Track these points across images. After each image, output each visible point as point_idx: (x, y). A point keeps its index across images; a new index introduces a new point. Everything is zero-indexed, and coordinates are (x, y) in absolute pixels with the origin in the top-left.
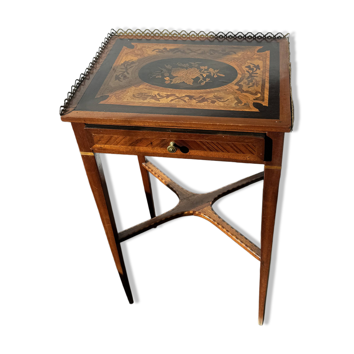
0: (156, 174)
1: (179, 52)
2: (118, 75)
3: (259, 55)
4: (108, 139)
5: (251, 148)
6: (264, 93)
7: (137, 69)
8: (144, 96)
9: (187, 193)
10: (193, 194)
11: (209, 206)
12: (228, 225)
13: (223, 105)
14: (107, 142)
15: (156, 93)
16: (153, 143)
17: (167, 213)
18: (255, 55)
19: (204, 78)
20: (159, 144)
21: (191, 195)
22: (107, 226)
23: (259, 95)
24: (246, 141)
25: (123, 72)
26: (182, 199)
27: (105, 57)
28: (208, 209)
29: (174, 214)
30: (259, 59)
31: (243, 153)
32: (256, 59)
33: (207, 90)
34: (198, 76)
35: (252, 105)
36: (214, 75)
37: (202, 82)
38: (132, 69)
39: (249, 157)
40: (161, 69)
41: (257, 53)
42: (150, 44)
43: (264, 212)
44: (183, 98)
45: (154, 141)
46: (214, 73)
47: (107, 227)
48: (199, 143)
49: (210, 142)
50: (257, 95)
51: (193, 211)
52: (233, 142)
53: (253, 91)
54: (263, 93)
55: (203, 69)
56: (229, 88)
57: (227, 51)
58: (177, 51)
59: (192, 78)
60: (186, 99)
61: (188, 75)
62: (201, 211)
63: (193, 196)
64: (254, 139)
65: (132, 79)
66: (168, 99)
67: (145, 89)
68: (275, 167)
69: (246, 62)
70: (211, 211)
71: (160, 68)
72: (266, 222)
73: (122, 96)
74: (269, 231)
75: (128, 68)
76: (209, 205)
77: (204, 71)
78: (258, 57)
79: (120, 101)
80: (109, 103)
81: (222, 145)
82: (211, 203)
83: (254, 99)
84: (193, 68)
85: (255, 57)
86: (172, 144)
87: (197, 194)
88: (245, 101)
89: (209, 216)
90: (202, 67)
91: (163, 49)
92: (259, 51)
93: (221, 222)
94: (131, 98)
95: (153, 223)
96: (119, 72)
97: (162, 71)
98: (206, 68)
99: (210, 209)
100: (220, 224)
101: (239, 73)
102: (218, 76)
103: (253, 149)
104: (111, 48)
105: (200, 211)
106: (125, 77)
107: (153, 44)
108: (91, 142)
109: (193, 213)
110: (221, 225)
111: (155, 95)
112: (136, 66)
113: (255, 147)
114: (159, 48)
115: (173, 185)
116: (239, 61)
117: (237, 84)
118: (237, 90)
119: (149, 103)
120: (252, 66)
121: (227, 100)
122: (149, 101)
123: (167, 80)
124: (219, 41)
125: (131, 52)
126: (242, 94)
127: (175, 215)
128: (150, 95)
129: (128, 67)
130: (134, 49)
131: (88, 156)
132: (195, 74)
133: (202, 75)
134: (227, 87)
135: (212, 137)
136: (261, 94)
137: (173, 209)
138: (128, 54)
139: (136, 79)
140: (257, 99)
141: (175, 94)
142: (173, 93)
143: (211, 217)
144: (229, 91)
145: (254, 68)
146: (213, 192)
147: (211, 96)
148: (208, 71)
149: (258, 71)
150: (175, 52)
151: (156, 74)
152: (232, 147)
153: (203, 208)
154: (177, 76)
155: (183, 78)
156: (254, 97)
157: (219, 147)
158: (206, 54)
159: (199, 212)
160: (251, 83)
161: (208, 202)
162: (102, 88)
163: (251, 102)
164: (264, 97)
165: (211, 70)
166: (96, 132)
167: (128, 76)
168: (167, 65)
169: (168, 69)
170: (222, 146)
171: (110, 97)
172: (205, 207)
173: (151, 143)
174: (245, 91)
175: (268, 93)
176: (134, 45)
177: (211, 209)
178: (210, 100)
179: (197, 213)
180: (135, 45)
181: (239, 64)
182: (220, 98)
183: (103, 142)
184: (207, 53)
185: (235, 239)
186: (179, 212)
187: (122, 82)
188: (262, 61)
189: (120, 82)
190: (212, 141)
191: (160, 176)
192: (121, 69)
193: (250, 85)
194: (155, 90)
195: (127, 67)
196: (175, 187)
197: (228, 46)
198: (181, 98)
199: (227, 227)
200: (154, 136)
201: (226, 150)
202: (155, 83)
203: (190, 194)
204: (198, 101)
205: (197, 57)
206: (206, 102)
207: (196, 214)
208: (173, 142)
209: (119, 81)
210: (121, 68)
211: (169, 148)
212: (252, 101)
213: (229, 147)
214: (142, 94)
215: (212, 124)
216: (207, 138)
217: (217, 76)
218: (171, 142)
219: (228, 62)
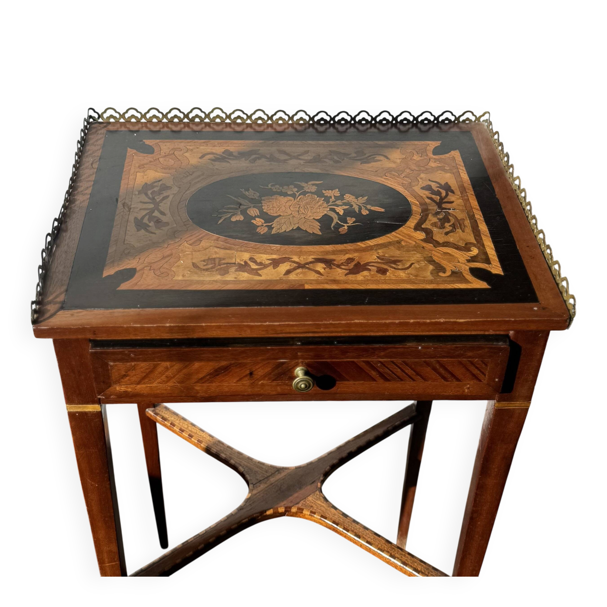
0: (183, 431)
1: (263, 160)
2: (139, 218)
3: (440, 161)
4: (147, 371)
5: (477, 368)
6: (483, 245)
7: (179, 203)
8: (219, 265)
9: (262, 468)
10: (276, 468)
11: (318, 492)
12: (367, 529)
13: (406, 277)
14: (144, 378)
15: (246, 256)
16: (255, 373)
17: (228, 518)
18: (430, 162)
19: (340, 216)
20: (270, 374)
21: (273, 472)
22: (109, 565)
23: (475, 251)
24: (470, 354)
25: (148, 211)
26: (254, 483)
27: (91, 175)
28: (317, 500)
29: (245, 519)
30: (442, 169)
31: (458, 380)
32: (437, 170)
33: (359, 244)
34: (326, 212)
35: (470, 274)
36: (360, 209)
37: (338, 226)
38: (168, 202)
39: (468, 388)
40: (236, 199)
41: (434, 157)
42: (188, 142)
43: (478, 499)
44: (311, 266)
45: (259, 368)
46: (358, 204)
47: (108, 569)
48: (363, 365)
49: (385, 362)
50: (471, 251)
51: (286, 508)
52: (438, 357)
53: (458, 241)
54: (480, 244)
55: (331, 197)
56: (405, 237)
57: (369, 155)
58: (257, 156)
59: (314, 219)
60: (320, 267)
61: (304, 212)
62: (302, 506)
63: (277, 472)
64: (486, 350)
65: (175, 225)
66: (278, 269)
67: (216, 250)
68: (517, 405)
69: (418, 178)
70: (323, 503)
71: (233, 198)
72: (478, 519)
73: (167, 269)
74: (480, 538)
75: (158, 200)
76: (316, 491)
77: (335, 202)
78: (439, 165)
79: (166, 280)
80: (143, 288)
81: (413, 366)
82: (319, 485)
83: (467, 260)
84: (309, 196)
85: (432, 164)
86: (299, 372)
87: (285, 467)
88: (450, 265)
89: (323, 514)
90: (328, 193)
91: (223, 153)
92: (436, 151)
93: (350, 524)
94: (189, 271)
95: (203, 545)
96: (140, 209)
97: (241, 205)
98: (337, 193)
99: (321, 498)
100: (348, 528)
101: (413, 202)
102: (370, 210)
103: (481, 371)
104: (99, 154)
105: (300, 505)
106: (158, 222)
107: (196, 141)
108: (104, 382)
109: (285, 511)
110: (353, 531)
111: (246, 262)
112: (175, 195)
113: (486, 365)
114: (214, 151)
115: (228, 454)
116: (403, 175)
117: (418, 227)
118: (425, 240)
119: (236, 282)
120: (434, 186)
121: (410, 266)
122: (236, 276)
123: (259, 226)
124: (338, 132)
125: (151, 162)
126: (438, 251)
127: (247, 520)
128: (233, 263)
129: (156, 198)
130: (155, 154)
131: (85, 414)
132: (317, 208)
133: (333, 210)
134: (398, 235)
135: (394, 350)
136: (478, 248)
137: (239, 507)
138: (145, 166)
139: (188, 226)
140: (473, 259)
141: (289, 256)
142: (284, 256)
143: (328, 516)
144: (405, 244)
145: (440, 189)
146: (319, 460)
147: (372, 257)
148: (344, 201)
149: (451, 198)
150: (254, 160)
151: (228, 212)
152: (435, 369)
153: (305, 498)
154: (278, 214)
155: (295, 218)
156: (465, 254)
157: (407, 371)
158: (325, 162)
159: (299, 509)
160: (447, 225)
161: (313, 483)
162: (110, 251)
163: (463, 266)
164: (486, 254)
165: (349, 197)
166: (120, 356)
167: (164, 219)
168: (248, 190)
169: (252, 199)
170: (412, 369)
171: (141, 272)
172: (310, 495)
173: (251, 374)
174: (441, 242)
175: (492, 246)
176: (151, 144)
177: (323, 498)
178: (373, 266)
179: (294, 510)
180: (153, 145)
181: (405, 182)
182: (395, 262)
183: (134, 379)
184: (325, 160)
185: (388, 559)
186: (255, 514)
187: (155, 233)
188: (450, 173)
189: (151, 235)
190: (392, 360)
191: (193, 434)
192: (141, 204)
193: (447, 230)
194: (241, 251)
195: (153, 199)
196: (233, 456)
197: (366, 142)
198: (307, 266)
199: (366, 533)
200: (260, 358)
201: (421, 376)
202: (235, 234)
203: (270, 470)
204: (347, 272)
205: (307, 169)
206: (365, 273)
207: (293, 513)
208: (303, 368)
209: (147, 233)
210: (141, 202)
211: (298, 383)
212: (464, 263)
213: (429, 369)
214: (213, 262)
215: (397, 321)
216: (382, 354)
217: (368, 212)
218: (298, 369)
219: (379, 178)
